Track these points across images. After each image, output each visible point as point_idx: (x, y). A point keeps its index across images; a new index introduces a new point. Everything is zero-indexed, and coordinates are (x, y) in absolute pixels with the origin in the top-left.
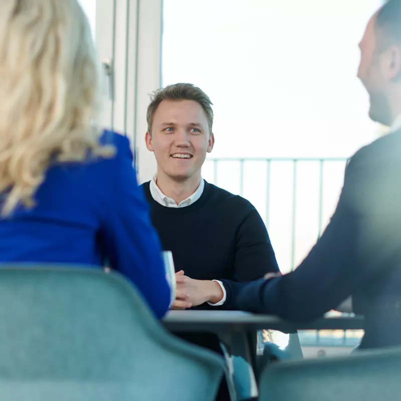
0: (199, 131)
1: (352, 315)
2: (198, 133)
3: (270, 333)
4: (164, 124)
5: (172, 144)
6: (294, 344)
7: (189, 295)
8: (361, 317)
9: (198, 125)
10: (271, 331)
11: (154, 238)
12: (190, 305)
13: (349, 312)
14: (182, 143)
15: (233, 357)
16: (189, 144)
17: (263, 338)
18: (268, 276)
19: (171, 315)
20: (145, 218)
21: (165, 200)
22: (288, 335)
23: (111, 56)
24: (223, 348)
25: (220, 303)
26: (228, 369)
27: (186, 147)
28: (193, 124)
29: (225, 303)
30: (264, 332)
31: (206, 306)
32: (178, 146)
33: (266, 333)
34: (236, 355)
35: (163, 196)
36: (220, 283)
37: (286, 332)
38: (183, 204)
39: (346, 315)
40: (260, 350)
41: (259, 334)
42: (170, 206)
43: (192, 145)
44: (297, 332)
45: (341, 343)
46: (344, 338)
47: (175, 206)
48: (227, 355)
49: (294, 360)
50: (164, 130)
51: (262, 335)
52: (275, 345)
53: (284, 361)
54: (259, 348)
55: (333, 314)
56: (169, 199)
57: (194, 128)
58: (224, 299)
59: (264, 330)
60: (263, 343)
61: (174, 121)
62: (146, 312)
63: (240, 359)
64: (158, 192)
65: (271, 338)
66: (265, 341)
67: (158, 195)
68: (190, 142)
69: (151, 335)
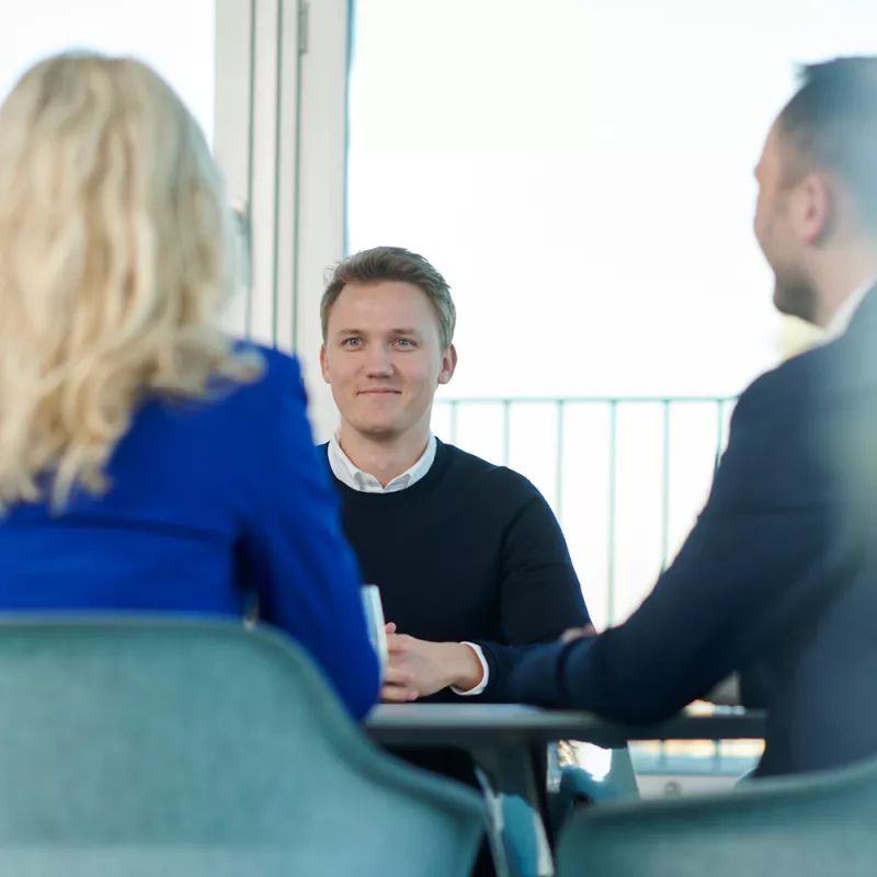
0: (414, 344)
1: (739, 711)
2: (409, 347)
3: (573, 747)
4: (343, 332)
5: (358, 372)
6: (622, 768)
7: (412, 675)
8: (760, 715)
9: (411, 332)
10: (574, 743)
11: (349, 560)
12: (415, 695)
13: (732, 704)
14: (376, 370)
15: (502, 796)
16: (390, 372)
17: (559, 758)
18: (570, 635)
19: (382, 714)
20: (330, 520)
21: (358, 477)
22: (609, 752)
23: (245, 196)
24: (482, 778)
25: (477, 691)
26: (491, 820)
27: (384, 377)
28: (400, 331)
29: (486, 689)
30: (561, 746)
31: (446, 696)
32: (371, 376)
33: (565, 749)
34: (509, 792)
35: (354, 470)
36: (477, 648)
37: (604, 746)
38: (395, 485)
39: (725, 710)
40: (553, 782)
41: (551, 749)
42: (369, 489)
43: (396, 372)
44: (625, 745)
45: (708, 767)
46: (717, 758)
47: (378, 490)
48: (489, 793)
49: (623, 801)
50: (345, 342)
51: (557, 753)
52: (583, 771)
53: (603, 805)
54: (552, 778)
55: (700, 708)
56: (367, 477)
57: (400, 339)
58: (484, 682)
59: (562, 743)
60: (560, 768)
61: (362, 325)
62: (333, 706)
63: (517, 801)
64: (343, 463)
65: (574, 757)
66: (562, 764)
67: (344, 469)
68: (393, 366)
69: (344, 754)
